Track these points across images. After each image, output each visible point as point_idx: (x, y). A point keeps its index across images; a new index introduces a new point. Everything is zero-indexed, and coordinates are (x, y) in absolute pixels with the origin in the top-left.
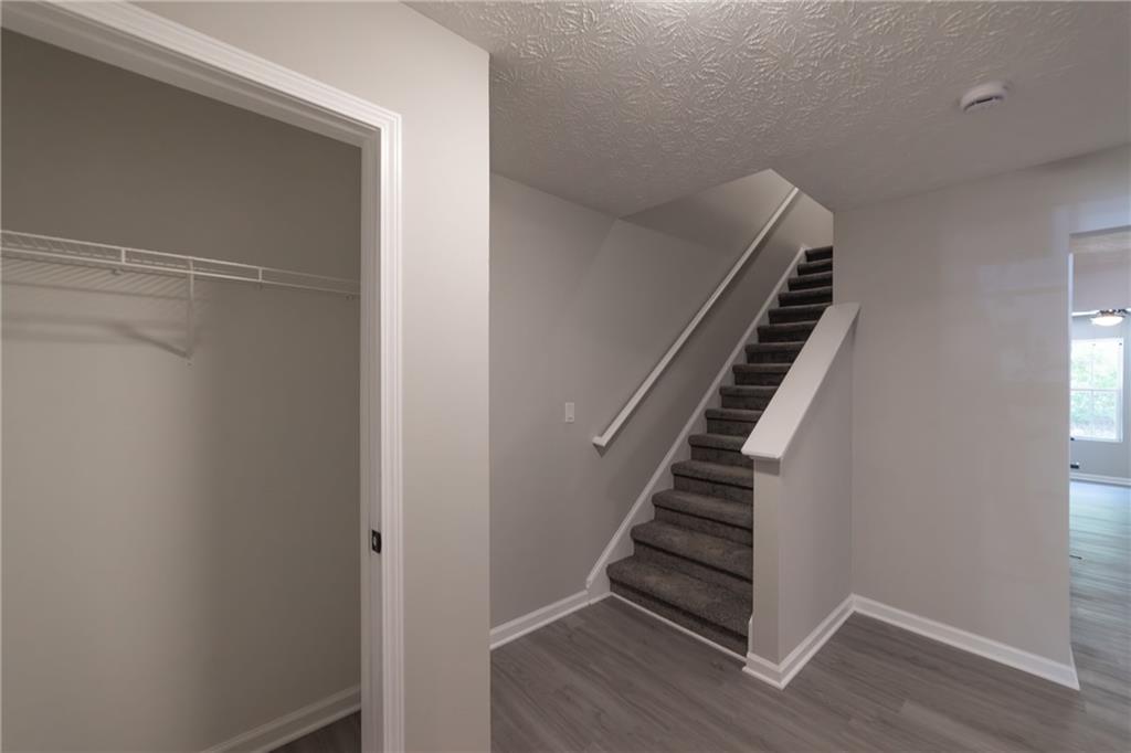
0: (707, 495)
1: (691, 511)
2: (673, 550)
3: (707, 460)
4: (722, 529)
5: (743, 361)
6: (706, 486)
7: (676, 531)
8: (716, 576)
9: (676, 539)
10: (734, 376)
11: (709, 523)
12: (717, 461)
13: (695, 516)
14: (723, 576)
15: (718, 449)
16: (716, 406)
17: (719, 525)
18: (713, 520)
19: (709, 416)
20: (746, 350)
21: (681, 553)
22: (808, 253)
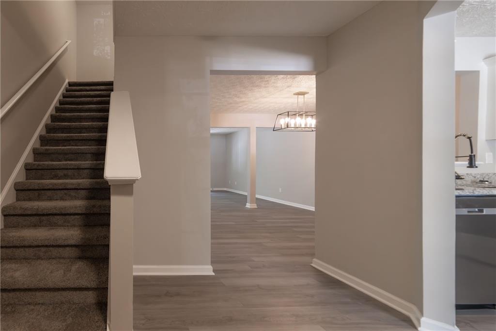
0: (35, 226)
1: (26, 243)
2: (17, 287)
3: (30, 200)
4: (55, 252)
5: (44, 133)
6: (34, 219)
7: (13, 266)
8: (58, 296)
9: (17, 274)
10: (40, 141)
11: (43, 249)
12: (39, 199)
13: (30, 247)
14: (65, 293)
15: (37, 190)
16: (31, 160)
17: (51, 249)
18: (46, 246)
19: (28, 168)
20: (46, 126)
21: (26, 287)
22: (69, 83)
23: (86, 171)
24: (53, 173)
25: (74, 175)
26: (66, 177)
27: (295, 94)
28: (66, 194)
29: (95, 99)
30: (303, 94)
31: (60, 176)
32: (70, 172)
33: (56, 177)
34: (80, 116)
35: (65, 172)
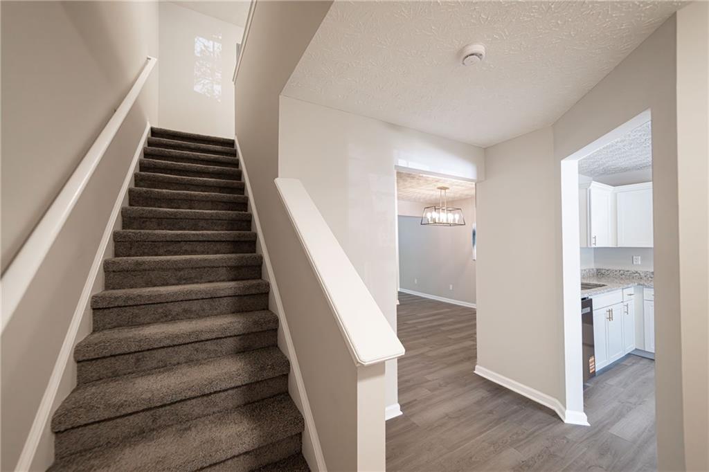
5: (120, 228)
22: (152, 129)
23: (225, 301)
24: (161, 310)
25: (203, 310)
26: (188, 315)
27: (438, 188)
28: (197, 350)
29: (212, 168)
30: (445, 188)
31: (174, 314)
32: (195, 306)
33: (169, 318)
34: (191, 195)
35: (186, 305)
